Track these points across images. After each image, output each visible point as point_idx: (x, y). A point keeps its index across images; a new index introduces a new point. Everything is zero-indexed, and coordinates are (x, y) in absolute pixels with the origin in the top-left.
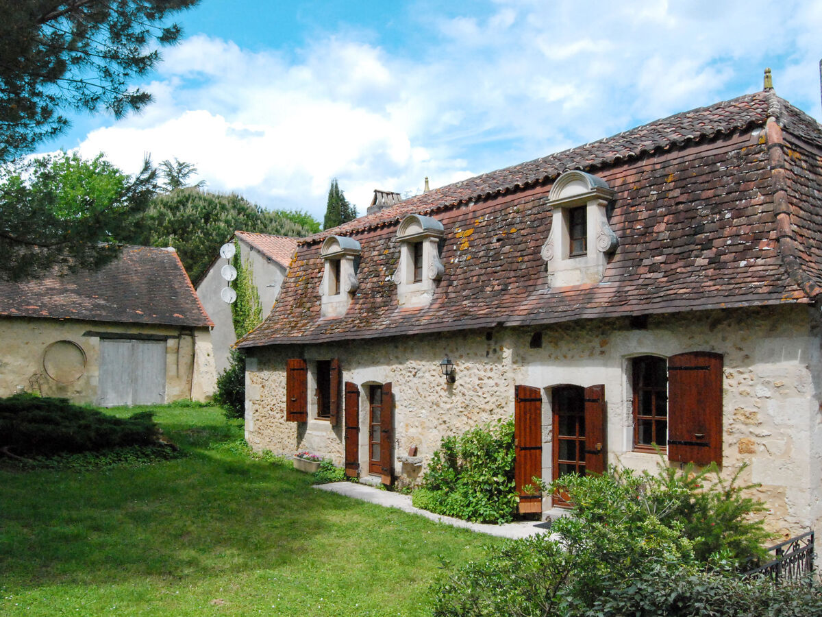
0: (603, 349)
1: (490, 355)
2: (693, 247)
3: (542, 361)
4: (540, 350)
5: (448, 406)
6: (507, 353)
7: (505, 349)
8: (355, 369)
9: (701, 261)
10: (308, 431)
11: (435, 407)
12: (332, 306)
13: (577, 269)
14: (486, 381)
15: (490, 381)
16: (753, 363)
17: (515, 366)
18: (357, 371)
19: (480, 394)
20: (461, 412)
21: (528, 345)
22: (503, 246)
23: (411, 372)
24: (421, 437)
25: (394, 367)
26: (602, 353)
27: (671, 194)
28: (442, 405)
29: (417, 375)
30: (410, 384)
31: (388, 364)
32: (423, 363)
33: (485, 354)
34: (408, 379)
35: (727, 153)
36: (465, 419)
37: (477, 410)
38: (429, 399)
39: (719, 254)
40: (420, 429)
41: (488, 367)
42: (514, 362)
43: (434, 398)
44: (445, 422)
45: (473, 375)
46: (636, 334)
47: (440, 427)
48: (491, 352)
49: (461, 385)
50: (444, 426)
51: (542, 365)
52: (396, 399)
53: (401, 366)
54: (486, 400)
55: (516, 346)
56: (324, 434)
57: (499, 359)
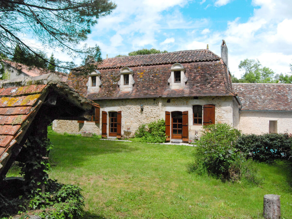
0: (187, 103)
1: (155, 104)
2: (206, 83)
3: (170, 106)
4: (170, 103)
5: (141, 117)
6: (160, 104)
7: (160, 103)
8: (105, 107)
9: (208, 86)
10: (84, 126)
11: (136, 117)
12: (92, 90)
13: (178, 85)
14: (153, 110)
15: (155, 110)
16: (222, 107)
17: (162, 107)
18: (106, 108)
19: (151, 113)
20: (145, 118)
21: (166, 102)
22: (154, 78)
23: (128, 108)
24: (131, 125)
25: (121, 107)
26: (187, 104)
27: (200, 71)
28: (139, 116)
29: (130, 109)
30: (127, 111)
31: (119, 106)
32: (132, 106)
33: (153, 104)
34: (127, 110)
35: (212, 64)
36: (147, 120)
37: (150, 117)
38: (134, 115)
39: (212, 85)
40: (130, 123)
41: (154, 107)
42: (162, 106)
43: (136, 115)
44: (139, 121)
45: (149, 109)
46: (195, 100)
47: (137, 122)
48: (155, 103)
49: (145, 111)
50: (139, 122)
51: (170, 107)
52: (122, 115)
53: (124, 107)
54: (153, 115)
55: (163, 102)
56: (92, 126)
57: (158, 105)
